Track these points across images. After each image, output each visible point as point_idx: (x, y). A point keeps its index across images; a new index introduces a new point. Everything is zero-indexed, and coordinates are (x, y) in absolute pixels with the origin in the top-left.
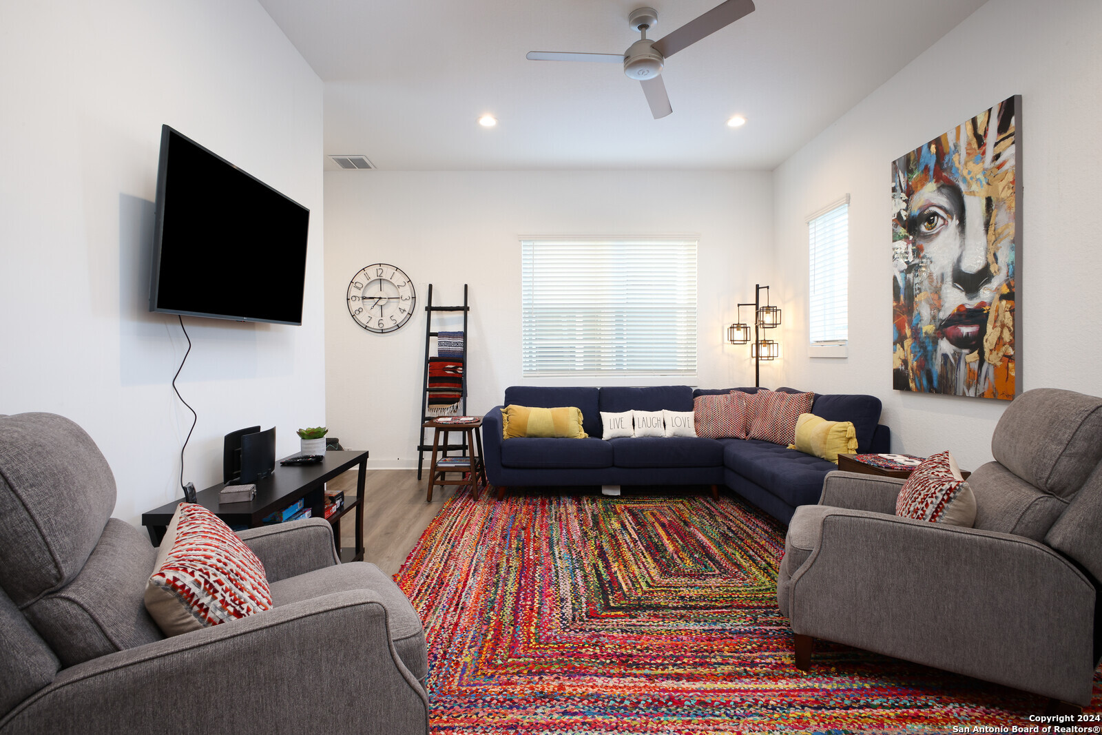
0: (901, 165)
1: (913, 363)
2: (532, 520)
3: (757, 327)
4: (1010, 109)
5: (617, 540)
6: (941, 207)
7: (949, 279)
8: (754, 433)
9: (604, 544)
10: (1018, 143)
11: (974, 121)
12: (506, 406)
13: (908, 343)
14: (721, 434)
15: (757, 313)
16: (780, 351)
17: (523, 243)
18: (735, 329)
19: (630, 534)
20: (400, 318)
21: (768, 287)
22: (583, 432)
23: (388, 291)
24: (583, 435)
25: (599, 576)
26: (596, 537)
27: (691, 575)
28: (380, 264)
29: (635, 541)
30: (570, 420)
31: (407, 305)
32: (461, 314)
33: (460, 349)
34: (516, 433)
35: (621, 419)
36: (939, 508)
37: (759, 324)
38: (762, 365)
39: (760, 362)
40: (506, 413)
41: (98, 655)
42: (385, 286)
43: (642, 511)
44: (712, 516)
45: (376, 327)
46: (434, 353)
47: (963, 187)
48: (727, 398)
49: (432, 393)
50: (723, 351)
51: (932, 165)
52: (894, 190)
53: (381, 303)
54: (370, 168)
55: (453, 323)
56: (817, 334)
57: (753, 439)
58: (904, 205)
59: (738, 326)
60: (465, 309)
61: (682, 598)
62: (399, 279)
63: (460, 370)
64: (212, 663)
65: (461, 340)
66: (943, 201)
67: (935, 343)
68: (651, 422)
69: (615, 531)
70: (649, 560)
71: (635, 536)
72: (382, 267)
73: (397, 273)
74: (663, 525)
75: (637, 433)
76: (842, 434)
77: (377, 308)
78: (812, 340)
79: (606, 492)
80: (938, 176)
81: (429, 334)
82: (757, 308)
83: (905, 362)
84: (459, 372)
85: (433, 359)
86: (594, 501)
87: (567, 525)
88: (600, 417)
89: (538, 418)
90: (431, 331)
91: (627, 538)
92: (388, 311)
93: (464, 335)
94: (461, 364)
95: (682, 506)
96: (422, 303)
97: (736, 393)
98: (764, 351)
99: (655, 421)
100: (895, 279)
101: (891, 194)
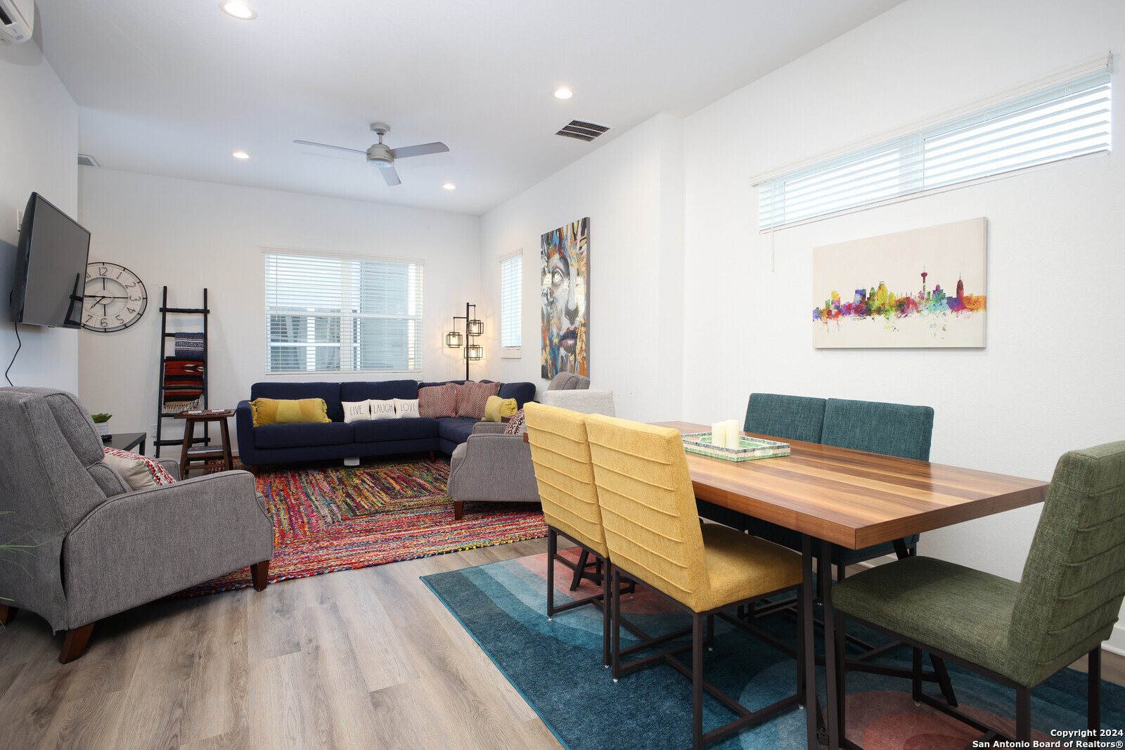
0: (545, 238)
1: (550, 362)
2: (288, 485)
3: (467, 335)
4: (585, 223)
5: (359, 488)
6: (561, 270)
7: (564, 312)
8: (461, 412)
9: (349, 491)
10: (588, 243)
11: (573, 224)
12: (252, 400)
13: (548, 348)
14: (438, 415)
15: (468, 325)
16: (484, 353)
17: (267, 256)
18: (451, 336)
19: (369, 485)
20: (128, 317)
21: (475, 306)
22: (327, 418)
23: (112, 289)
24: (327, 420)
25: (348, 505)
26: (343, 488)
27: (411, 497)
28: (104, 263)
29: (372, 488)
30: (316, 409)
31: (137, 306)
32: (201, 317)
33: (200, 349)
34: (265, 422)
35: (360, 407)
36: (517, 428)
37: (469, 333)
38: (472, 364)
39: (470, 362)
40: (255, 405)
41: (118, 493)
42: (109, 285)
43: (377, 473)
44: (428, 470)
45: (98, 325)
46: (170, 351)
47: (569, 260)
48: (443, 388)
49: (168, 391)
50: (443, 353)
51: (557, 244)
52: (542, 252)
53: (104, 302)
54: (92, 165)
55: (192, 325)
56: (506, 342)
57: (461, 417)
58: (546, 264)
59: (454, 334)
60: (205, 312)
61: (404, 506)
62: (126, 279)
63: (201, 369)
64: (176, 495)
65: (201, 341)
66: (561, 265)
67: (559, 350)
68: (385, 408)
69: (357, 484)
70: (383, 494)
71: (371, 485)
72: (106, 266)
73: (125, 274)
74: (393, 478)
75: (374, 417)
76: (509, 406)
77: (99, 309)
78: (503, 346)
79: (347, 463)
80: (560, 253)
81: (164, 335)
82: (468, 321)
83: (546, 361)
84: (200, 370)
85: (169, 359)
86: (337, 471)
87: (318, 485)
88: (341, 405)
89: (287, 409)
90: (166, 332)
91: (367, 487)
92: (112, 311)
93: (204, 336)
94: (202, 363)
95: (408, 468)
96: (155, 303)
97: (449, 385)
98: (473, 353)
99: (388, 407)
100: (542, 308)
101: (540, 255)
